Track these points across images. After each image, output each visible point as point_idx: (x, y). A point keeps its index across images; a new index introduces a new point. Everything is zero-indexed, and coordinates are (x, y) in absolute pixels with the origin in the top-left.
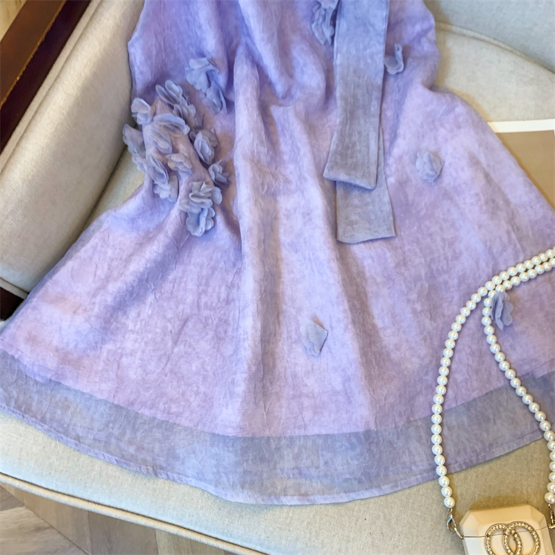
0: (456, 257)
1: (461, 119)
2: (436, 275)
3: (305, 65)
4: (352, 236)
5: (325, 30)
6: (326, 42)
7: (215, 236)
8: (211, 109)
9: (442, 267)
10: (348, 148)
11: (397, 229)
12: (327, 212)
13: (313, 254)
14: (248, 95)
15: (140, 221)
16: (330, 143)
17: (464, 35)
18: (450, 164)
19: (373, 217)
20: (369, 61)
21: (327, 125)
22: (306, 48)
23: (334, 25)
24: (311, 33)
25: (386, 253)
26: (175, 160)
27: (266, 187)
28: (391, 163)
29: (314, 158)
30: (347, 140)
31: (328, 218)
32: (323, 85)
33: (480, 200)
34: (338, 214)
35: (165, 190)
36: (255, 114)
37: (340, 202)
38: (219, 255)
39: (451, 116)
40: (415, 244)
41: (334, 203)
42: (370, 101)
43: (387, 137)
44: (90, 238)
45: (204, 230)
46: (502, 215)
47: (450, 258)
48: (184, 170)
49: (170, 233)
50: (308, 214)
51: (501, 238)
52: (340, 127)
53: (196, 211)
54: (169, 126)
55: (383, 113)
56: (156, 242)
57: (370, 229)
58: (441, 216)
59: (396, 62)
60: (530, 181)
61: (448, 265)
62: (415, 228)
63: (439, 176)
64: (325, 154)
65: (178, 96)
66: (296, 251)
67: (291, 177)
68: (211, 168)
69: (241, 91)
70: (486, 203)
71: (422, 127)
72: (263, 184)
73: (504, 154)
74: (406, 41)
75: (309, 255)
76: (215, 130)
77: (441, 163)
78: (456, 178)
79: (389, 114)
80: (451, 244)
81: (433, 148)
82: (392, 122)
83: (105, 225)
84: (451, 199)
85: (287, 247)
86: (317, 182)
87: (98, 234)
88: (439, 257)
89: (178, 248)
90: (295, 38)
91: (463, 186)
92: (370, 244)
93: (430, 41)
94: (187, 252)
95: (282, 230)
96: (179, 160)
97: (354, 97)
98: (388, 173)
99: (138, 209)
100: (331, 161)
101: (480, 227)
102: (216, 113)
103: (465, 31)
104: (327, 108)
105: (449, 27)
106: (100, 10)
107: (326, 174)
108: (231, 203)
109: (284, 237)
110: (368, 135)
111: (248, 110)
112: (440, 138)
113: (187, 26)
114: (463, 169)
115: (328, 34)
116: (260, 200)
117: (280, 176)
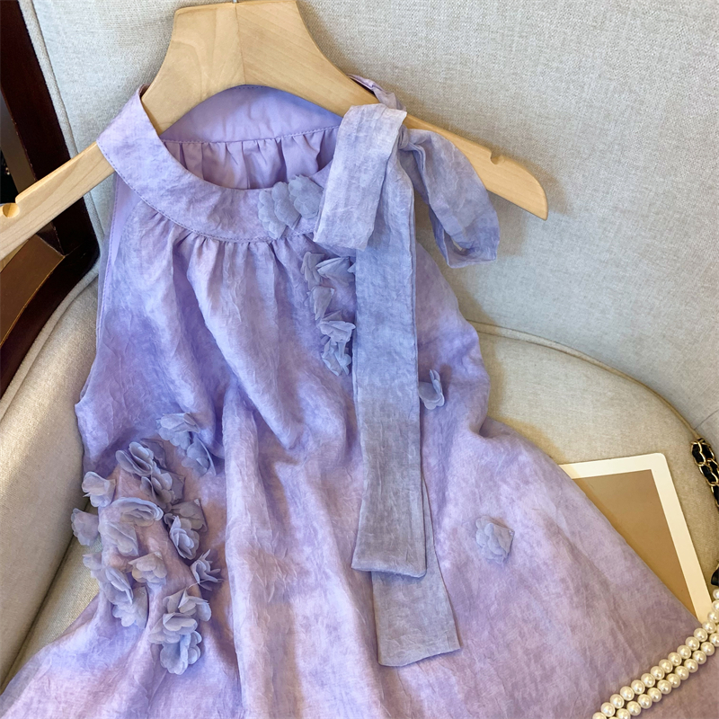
0: (547, 677)
1: (527, 471)
2: (523, 708)
3: (317, 407)
4: (399, 655)
5: (339, 359)
6: (342, 373)
7: (203, 671)
8: (194, 470)
9: (530, 694)
10: (382, 518)
11: (462, 635)
12: (362, 624)
13: (347, 694)
14: (242, 459)
15: (95, 656)
16: (358, 515)
17: (517, 340)
18: (522, 536)
19: (426, 622)
20: (400, 394)
21: (351, 488)
22: (316, 387)
23: (351, 354)
24: (322, 365)
25: (449, 678)
26: (142, 567)
27: (273, 590)
28: (442, 540)
29: (338, 543)
30: (380, 507)
31: (363, 635)
32: (341, 432)
33: (568, 588)
34: (377, 621)
35: (128, 614)
36: (253, 484)
37: (379, 602)
38: (211, 700)
39: (515, 467)
40: (488, 660)
41: (370, 602)
42: (406, 446)
43: (433, 496)
44: (22, 691)
45: (186, 666)
46: (601, 605)
47: (539, 679)
48: (155, 581)
49: (137, 677)
50: (335, 629)
51: (604, 644)
52: (370, 491)
53: (173, 641)
54: (134, 514)
55: (424, 459)
56: (117, 696)
57: (424, 642)
58: (519, 615)
59: (434, 392)
60: (632, 551)
61: (537, 689)
62: (486, 633)
63: (509, 554)
64: (352, 533)
65: (148, 462)
66: (322, 685)
67: (308, 566)
68: (194, 566)
69: (233, 453)
70: (577, 591)
71: (478, 486)
72: (268, 588)
73: (590, 513)
74: (444, 360)
75: (341, 694)
76: (200, 501)
77: (509, 534)
78: (531, 557)
79: (432, 461)
80: (538, 657)
81: (495, 514)
82: (437, 475)
83: (45, 667)
84: (528, 587)
85: (309, 678)
86: (344, 581)
87: (33, 684)
88: (524, 679)
89: (149, 697)
90: (301, 375)
91: (544, 568)
92: (427, 663)
93: (474, 361)
94: (164, 698)
95: (299, 651)
96: (148, 569)
97: (385, 444)
98: (440, 553)
99: (91, 643)
100: (360, 544)
101: (573, 629)
102: (202, 475)
103: (518, 335)
104: (351, 459)
105: (497, 330)
106: (35, 370)
107: (356, 563)
108: (226, 611)
109: (303, 664)
110: (408, 496)
111: (243, 480)
112: (503, 498)
113: (155, 376)
114: (539, 543)
115: (343, 363)
116: (265, 613)
117: (293, 567)
